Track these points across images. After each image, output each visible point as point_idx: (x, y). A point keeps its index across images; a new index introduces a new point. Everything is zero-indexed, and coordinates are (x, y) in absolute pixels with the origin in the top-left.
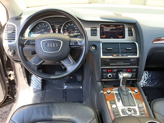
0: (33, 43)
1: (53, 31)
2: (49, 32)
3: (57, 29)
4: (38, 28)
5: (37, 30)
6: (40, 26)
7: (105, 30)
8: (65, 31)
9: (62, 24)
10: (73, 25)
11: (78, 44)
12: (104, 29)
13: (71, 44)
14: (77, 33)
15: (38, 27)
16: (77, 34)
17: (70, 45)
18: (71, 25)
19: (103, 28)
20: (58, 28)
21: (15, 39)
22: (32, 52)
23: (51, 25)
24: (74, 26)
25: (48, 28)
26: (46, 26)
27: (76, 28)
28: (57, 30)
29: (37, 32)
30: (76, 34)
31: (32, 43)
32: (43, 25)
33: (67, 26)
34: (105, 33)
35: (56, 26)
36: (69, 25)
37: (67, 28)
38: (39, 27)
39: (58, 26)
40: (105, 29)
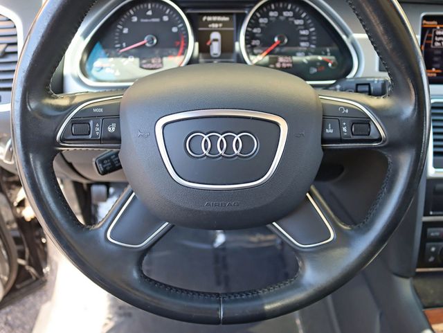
0: (111, 129)
1: (197, 44)
2: (178, 47)
3: (215, 35)
4: (126, 31)
5: (123, 38)
6: (135, 19)
7: (437, 44)
8: (254, 42)
9: (244, 8)
10: (290, 14)
11: (373, 135)
12: (435, 35)
13: (329, 131)
14: (306, 54)
15: (124, 27)
16: (309, 58)
17: (326, 136)
18: (280, 14)
19: (430, 32)
20: (220, 32)
21: (9, 89)
22: (102, 162)
23: (188, 16)
24: (298, 22)
25: (175, 30)
26: (166, 18)
27: (305, 29)
28: (216, 40)
29: (121, 48)
30: (305, 59)
31: (104, 128)
32: (150, 13)
33: (261, 20)
34: (436, 59)
35: (209, 19)
36: (271, 14)
37: (262, 28)
38: (128, 23)
39: (219, 18)
40: (439, 36)
